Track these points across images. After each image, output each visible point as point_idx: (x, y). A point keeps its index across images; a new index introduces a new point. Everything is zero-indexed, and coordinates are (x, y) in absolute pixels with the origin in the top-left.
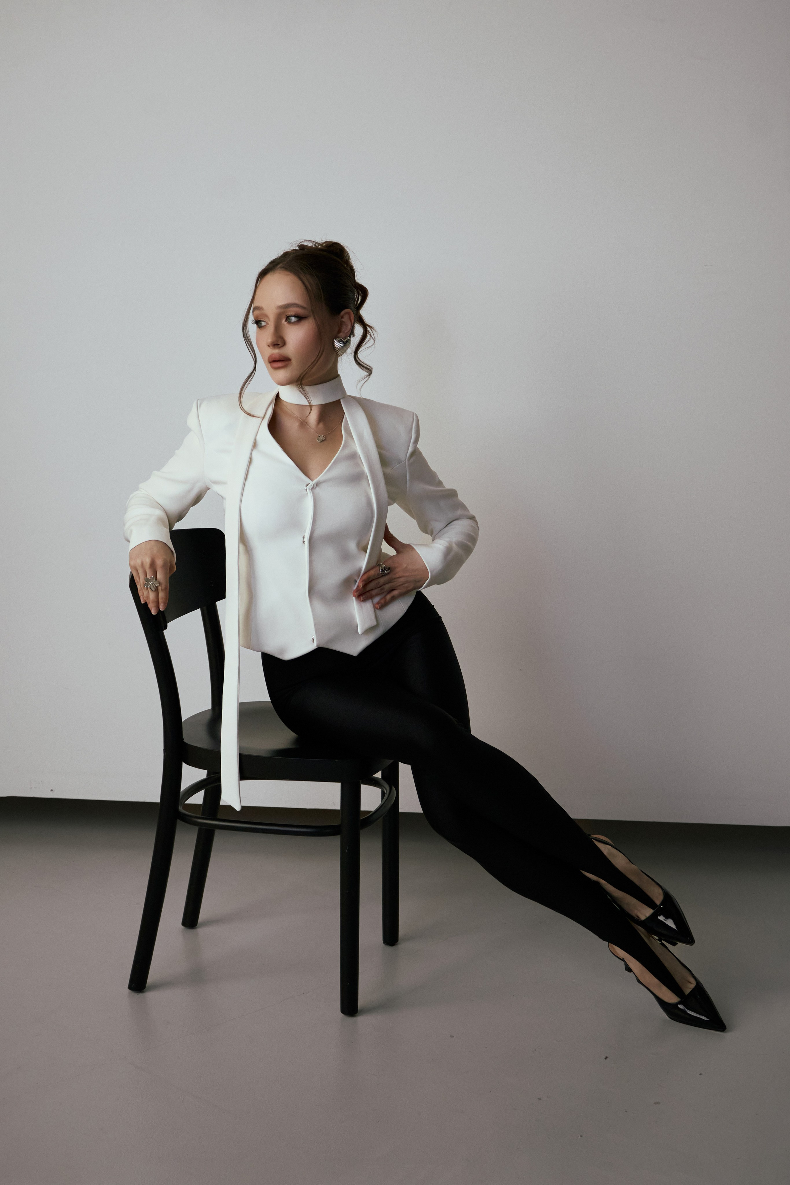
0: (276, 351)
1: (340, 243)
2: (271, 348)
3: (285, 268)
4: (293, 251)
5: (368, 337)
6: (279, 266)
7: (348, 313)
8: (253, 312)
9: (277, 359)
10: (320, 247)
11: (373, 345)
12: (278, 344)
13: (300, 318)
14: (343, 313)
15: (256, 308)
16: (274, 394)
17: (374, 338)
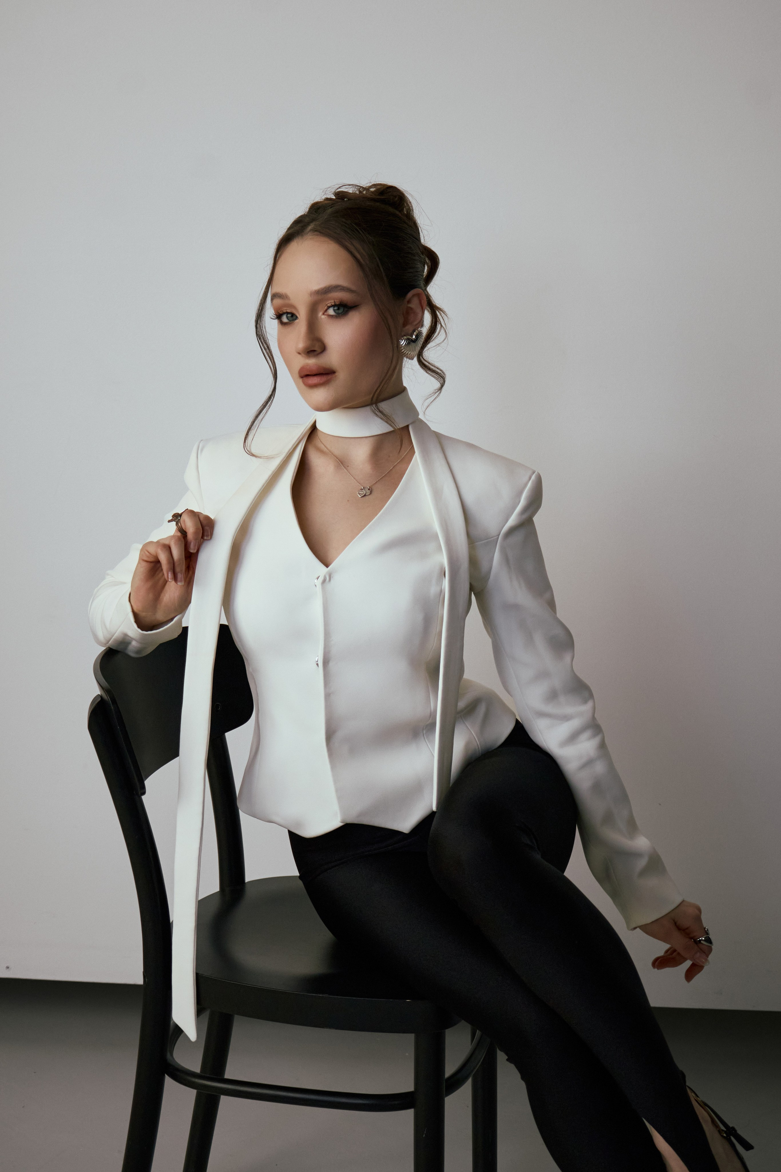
0: (312, 362)
1: (398, 187)
2: (302, 356)
3: (320, 232)
4: (326, 202)
5: (439, 327)
6: (310, 228)
7: (415, 294)
8: (272, 300)
9: (314, 373)
10: (364, 192)
11: (445, 339)
12: (314, 351)
14: (410, 295)
15: (275, 296)
16: (308, 425)
17: (445, 328)
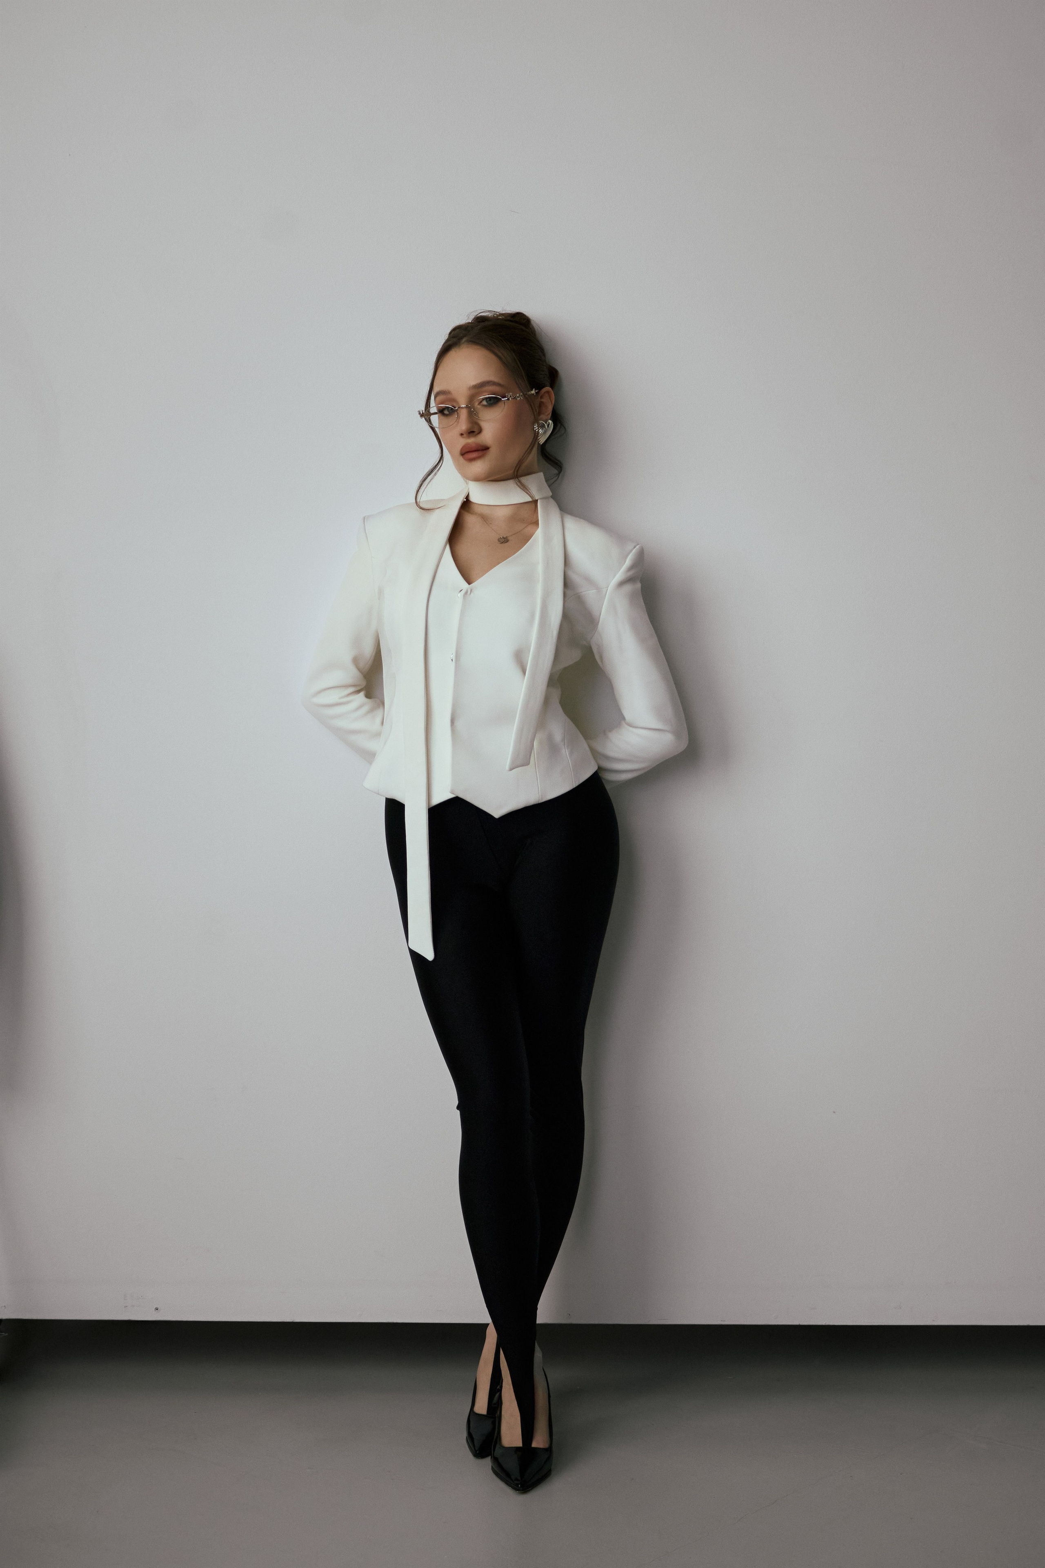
0: (471, 440)
2: (463, 437)
3: (473, 342)
7: (548, 392)
8: (436, 397)
9: (473, 449)
12: (473, 432)
13: (493, 402)
14: (542, 391)
15: (438, 394)
16: (463, 497)
